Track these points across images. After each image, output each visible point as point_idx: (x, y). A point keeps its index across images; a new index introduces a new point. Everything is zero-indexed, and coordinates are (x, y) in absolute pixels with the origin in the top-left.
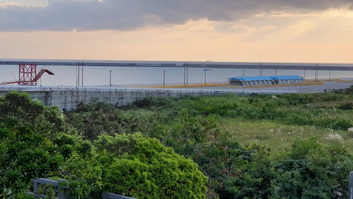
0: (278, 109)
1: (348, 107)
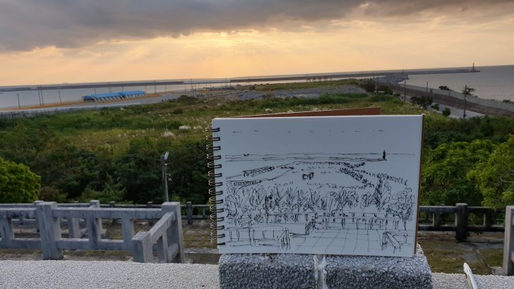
0: (125, 118)
1: (179, 112)
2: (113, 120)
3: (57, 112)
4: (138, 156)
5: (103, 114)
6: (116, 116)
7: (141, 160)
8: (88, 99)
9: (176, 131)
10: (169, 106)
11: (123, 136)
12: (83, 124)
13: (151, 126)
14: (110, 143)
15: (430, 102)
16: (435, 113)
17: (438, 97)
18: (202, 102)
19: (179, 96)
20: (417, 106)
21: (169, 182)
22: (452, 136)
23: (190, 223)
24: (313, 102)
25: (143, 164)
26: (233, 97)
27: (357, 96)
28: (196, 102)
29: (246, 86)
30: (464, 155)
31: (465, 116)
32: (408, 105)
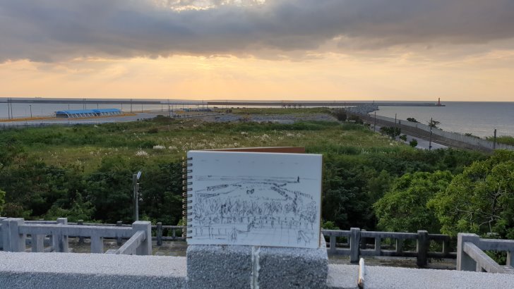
0: (99, 136)
1: (154, 131)
2: (86, 138)
3: (27, 126)
4: (109, 174)
5: (75, 130)
6: (89, 133)
7: (113, 179)
8: (61, 115)
9: (149, 150)
10: (145, 126)
11: (95, 152)
12: (54, 140)
13: (125, 145)
14: (81, 160)
15: (399, 133)
16: (402, 144)
17: (406, 128)
18: (178, 123)
19: (155, 116)
20: (386, 136)
21: (139, 202)
22: (418, 166)
23: (159, 244)
24: (287, 128)
25: (113, 182)
26: (209, 119)
27: (330, 124)
28: (172, 122)
29: (223, 109)
30: (426, 185)
31: (430, 147)
32: (378, 135)
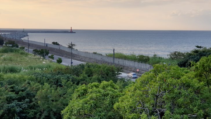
15: (47, 54)
16: (51, 62)
17: (52, 50)
31: (72, 63)
32: (31, 56)
